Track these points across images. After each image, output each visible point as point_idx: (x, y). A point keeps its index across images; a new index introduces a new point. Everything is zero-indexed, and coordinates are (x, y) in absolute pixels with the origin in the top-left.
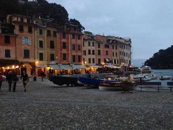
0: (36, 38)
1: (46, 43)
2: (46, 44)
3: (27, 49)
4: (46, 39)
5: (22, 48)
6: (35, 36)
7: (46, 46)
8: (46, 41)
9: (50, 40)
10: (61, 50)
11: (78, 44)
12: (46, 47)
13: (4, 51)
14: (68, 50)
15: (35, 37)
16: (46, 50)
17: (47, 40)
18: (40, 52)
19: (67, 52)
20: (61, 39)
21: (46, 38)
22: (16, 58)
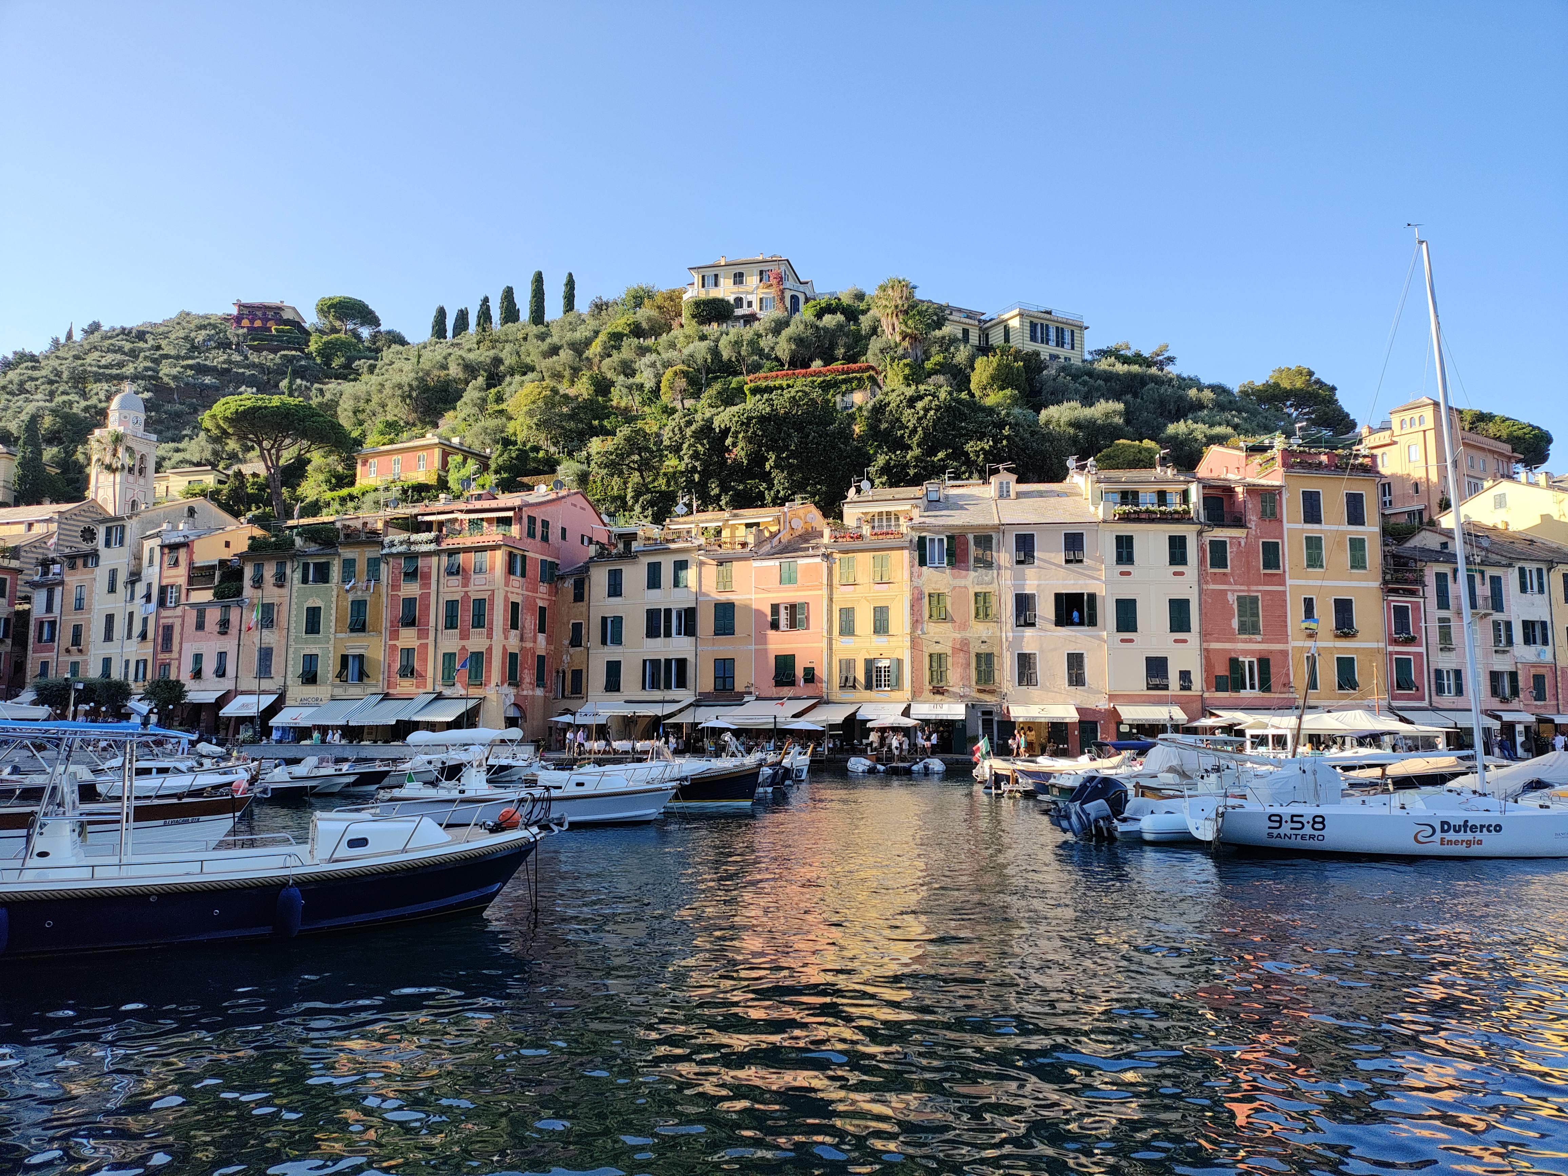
0: (294, 600)
1: (334, 615)
2: (333, 618)
4: (334, 599)
5: (253, 642)
6: (294, 591)
7: (333, 624)
8: (334, 606)
9: (350, 599)
10: (394, 635)
11: (474, 596)
12: (332, 630)
14: (423, 634)
15: (293, 597)
16: (332, 642)
17: (337, 601)
18: (308, 652)
19: (418, 643)
20: (395, 587)
21: (335, 593)
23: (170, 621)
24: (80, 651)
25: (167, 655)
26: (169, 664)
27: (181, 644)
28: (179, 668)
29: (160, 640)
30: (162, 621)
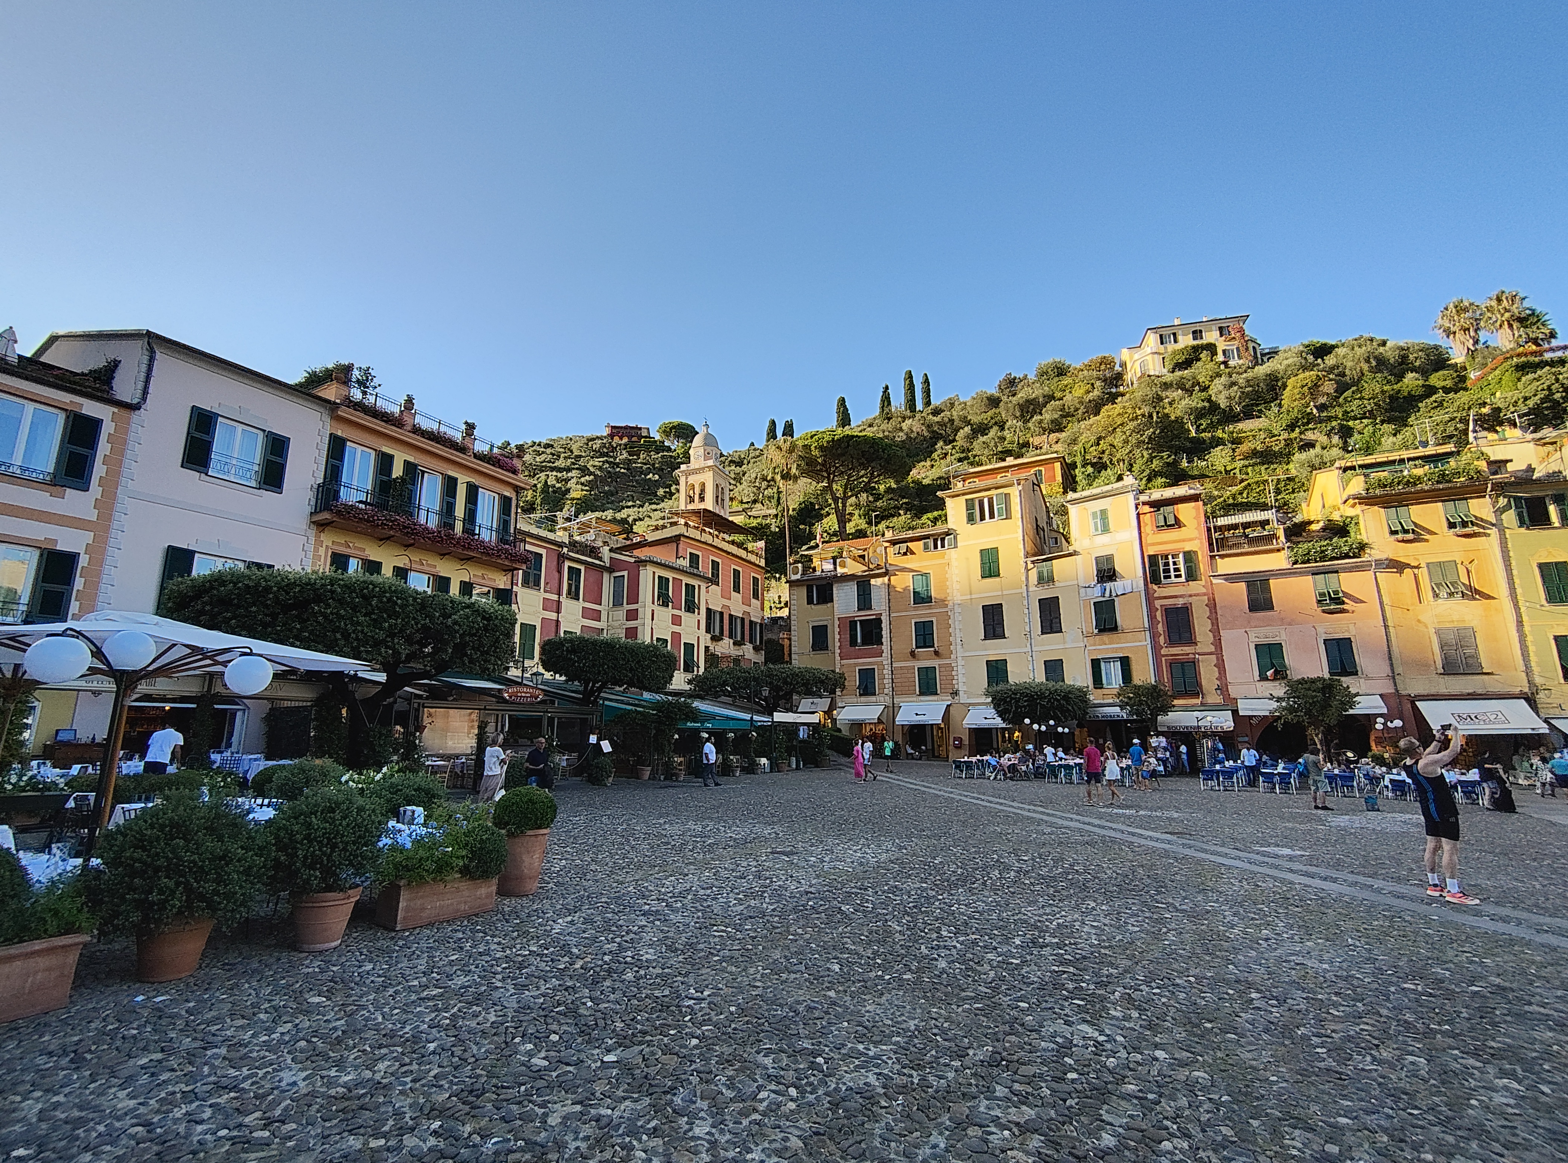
3: (1456, 624)
5: (1419, 621)
13: (1322, 647)
22: (1393, 677)
23: (1180, 602)
24: (936, 653)
25: (1187, 649)
26: (1194, 663)
27: (1216, 631)
28: (1221, 666)
29: (1160, 628)
30: (1158, 604)
